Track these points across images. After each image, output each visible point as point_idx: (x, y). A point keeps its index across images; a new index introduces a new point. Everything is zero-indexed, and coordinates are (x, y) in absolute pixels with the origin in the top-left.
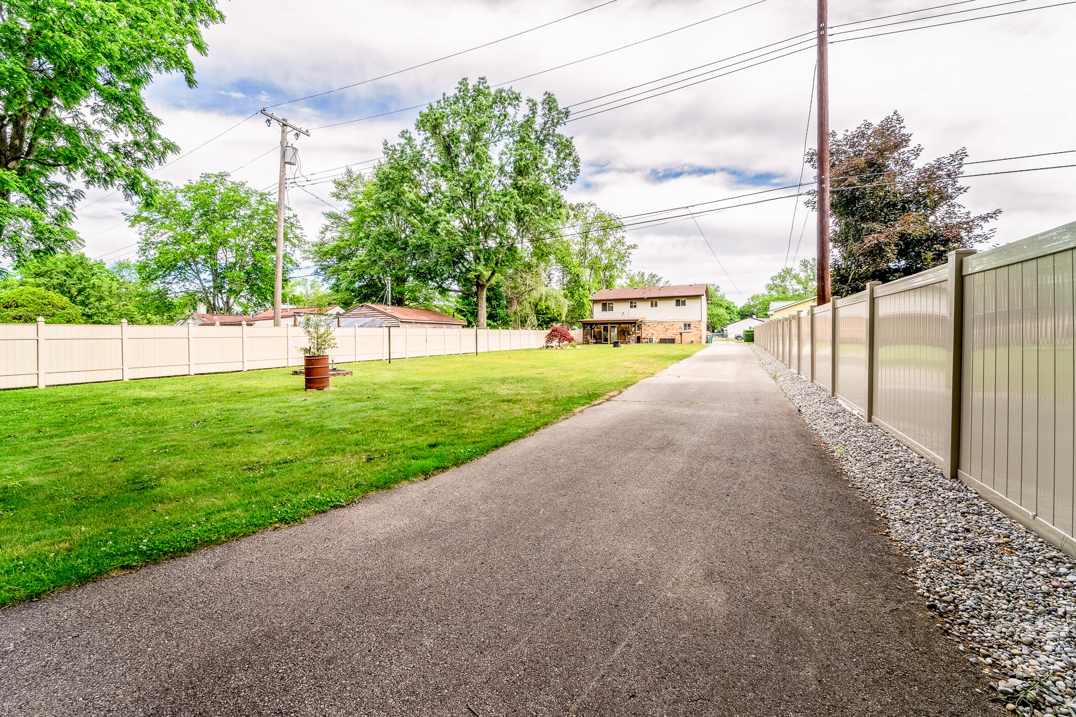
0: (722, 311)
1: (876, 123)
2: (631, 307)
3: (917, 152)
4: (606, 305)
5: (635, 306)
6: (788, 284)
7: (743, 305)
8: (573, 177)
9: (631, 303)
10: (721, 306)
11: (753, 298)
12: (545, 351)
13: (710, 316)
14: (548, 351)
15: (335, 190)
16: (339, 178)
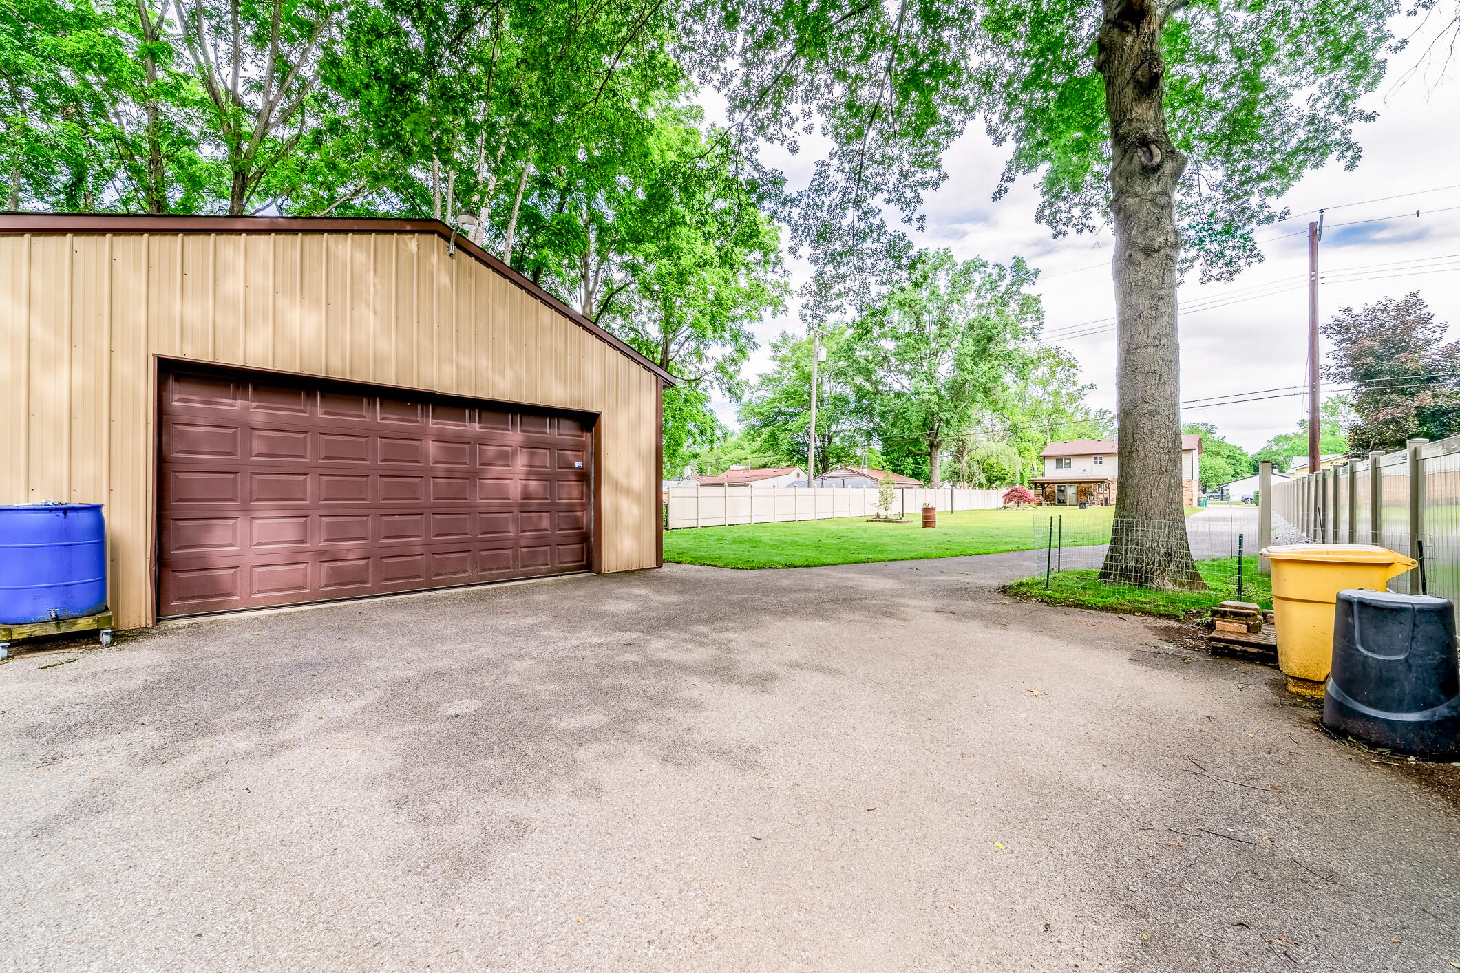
0: (1220, 462)
1: (1399, 298)
2: (1096, 463)
3: (1444, 328)
4: (1060, 460)
5: (1100, 463)
6: (1341, 418)
7: (1258, 450)
8: (1036, 331)
9: (1095, 458)
10: (1218, 454)
11: (1277, 440)
12: (1003, 511)
13: (1203, 469)
14: (1006, 511)
15: (772, 354)
16: (774, 341)
